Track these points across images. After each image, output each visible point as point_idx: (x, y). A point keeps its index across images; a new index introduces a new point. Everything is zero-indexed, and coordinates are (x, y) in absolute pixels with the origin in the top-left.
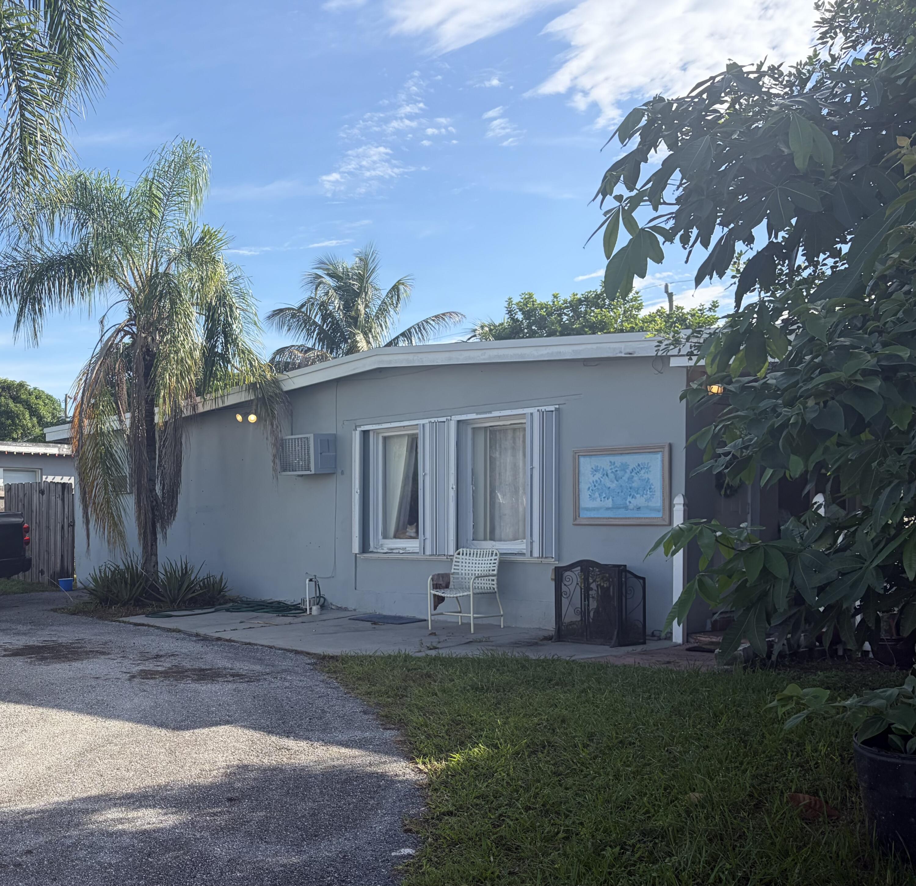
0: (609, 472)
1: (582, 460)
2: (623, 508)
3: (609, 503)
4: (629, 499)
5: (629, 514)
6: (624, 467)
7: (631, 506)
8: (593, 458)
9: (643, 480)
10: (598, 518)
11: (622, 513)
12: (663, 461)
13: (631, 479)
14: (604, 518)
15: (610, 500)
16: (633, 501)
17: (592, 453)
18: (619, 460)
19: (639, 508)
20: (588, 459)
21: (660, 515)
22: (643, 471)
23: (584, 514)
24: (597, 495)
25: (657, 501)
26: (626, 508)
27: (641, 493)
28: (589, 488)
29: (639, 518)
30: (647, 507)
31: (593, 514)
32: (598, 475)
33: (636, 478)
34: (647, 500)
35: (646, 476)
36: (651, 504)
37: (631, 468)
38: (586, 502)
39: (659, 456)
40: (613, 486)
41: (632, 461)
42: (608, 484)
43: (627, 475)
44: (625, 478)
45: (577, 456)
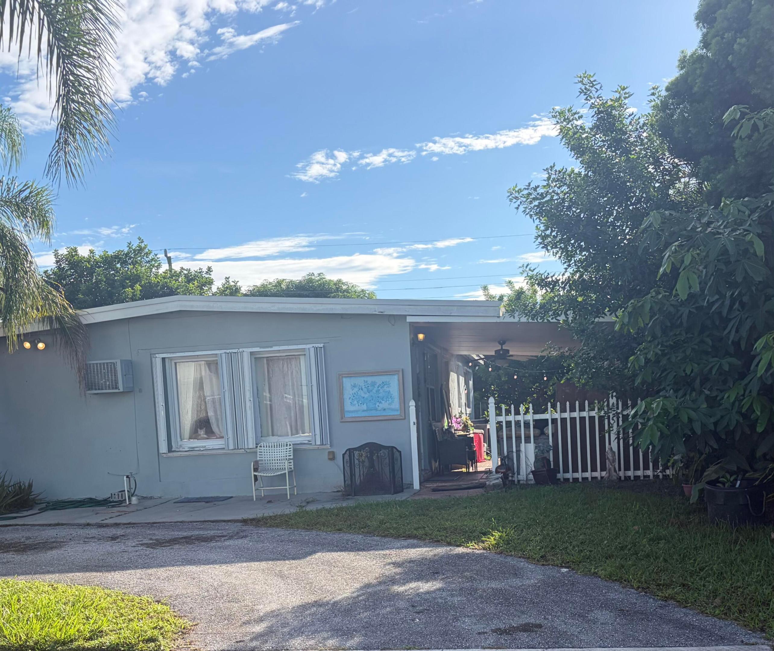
0: (363, 387)
1: (344, 379)
2: (374, 410)
3: (365, 407)
4: (378, 404)
5: (378, 413)
6: (373, 384)
7: (379, 408)
8: (352, 379)
9: (386, 392)
10: (358, 417)
11: (373, 413)
12: (399, 380)
13: (378, 391)
14: (362, 417)
15: (365, 405)
16: (380, 405)
17: (350, 375)
18: (370, 379)
19: (385, 409)
20: (348, 379)
21: (398, 413)
22: (386, 386)
23: (347, 415)
24: (356, 402)
25: (396, 404)
26: (376, 410)
27: (385, 400)
28: (350, 398)
29: (385, 416)
30: (389, 409)
31: (354, 415)
32: (356, 390)
33: (381, 391)
34: (389, 404)
35: (388, 389)
36: (393, 406)
37: (378, 385)
38: (348, 407)
39: (396, 377)
40: (366, 396)
41: (379, 380)
42: (363, 395)
43: (376, 389)
44: (374, 391)
45: (341, 377)
